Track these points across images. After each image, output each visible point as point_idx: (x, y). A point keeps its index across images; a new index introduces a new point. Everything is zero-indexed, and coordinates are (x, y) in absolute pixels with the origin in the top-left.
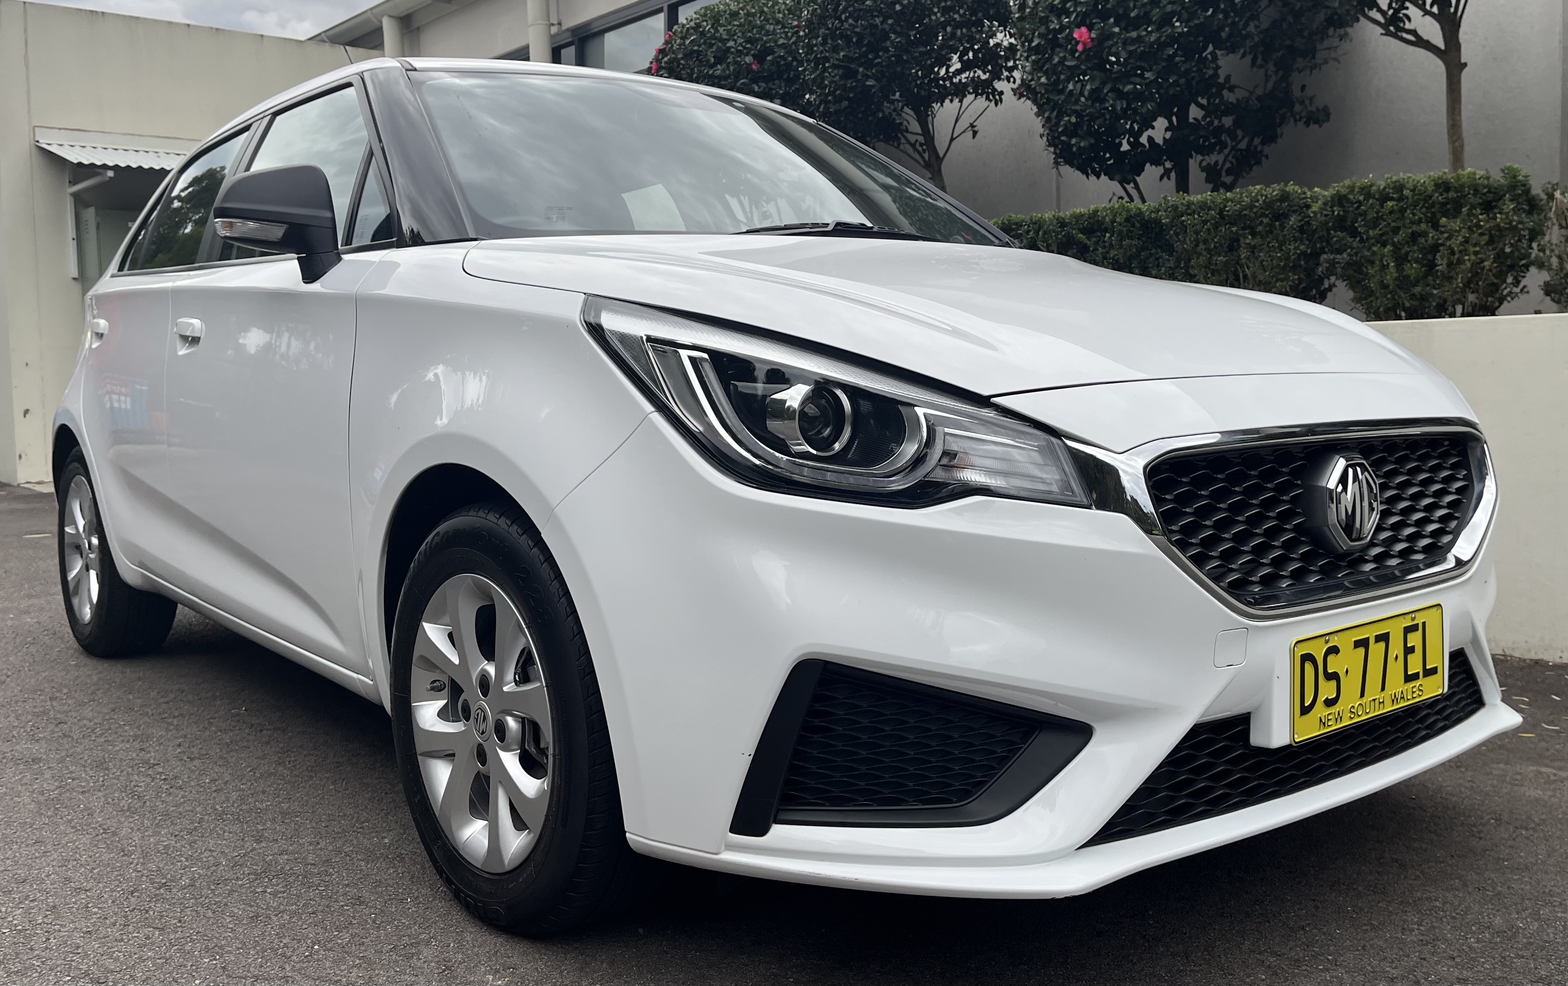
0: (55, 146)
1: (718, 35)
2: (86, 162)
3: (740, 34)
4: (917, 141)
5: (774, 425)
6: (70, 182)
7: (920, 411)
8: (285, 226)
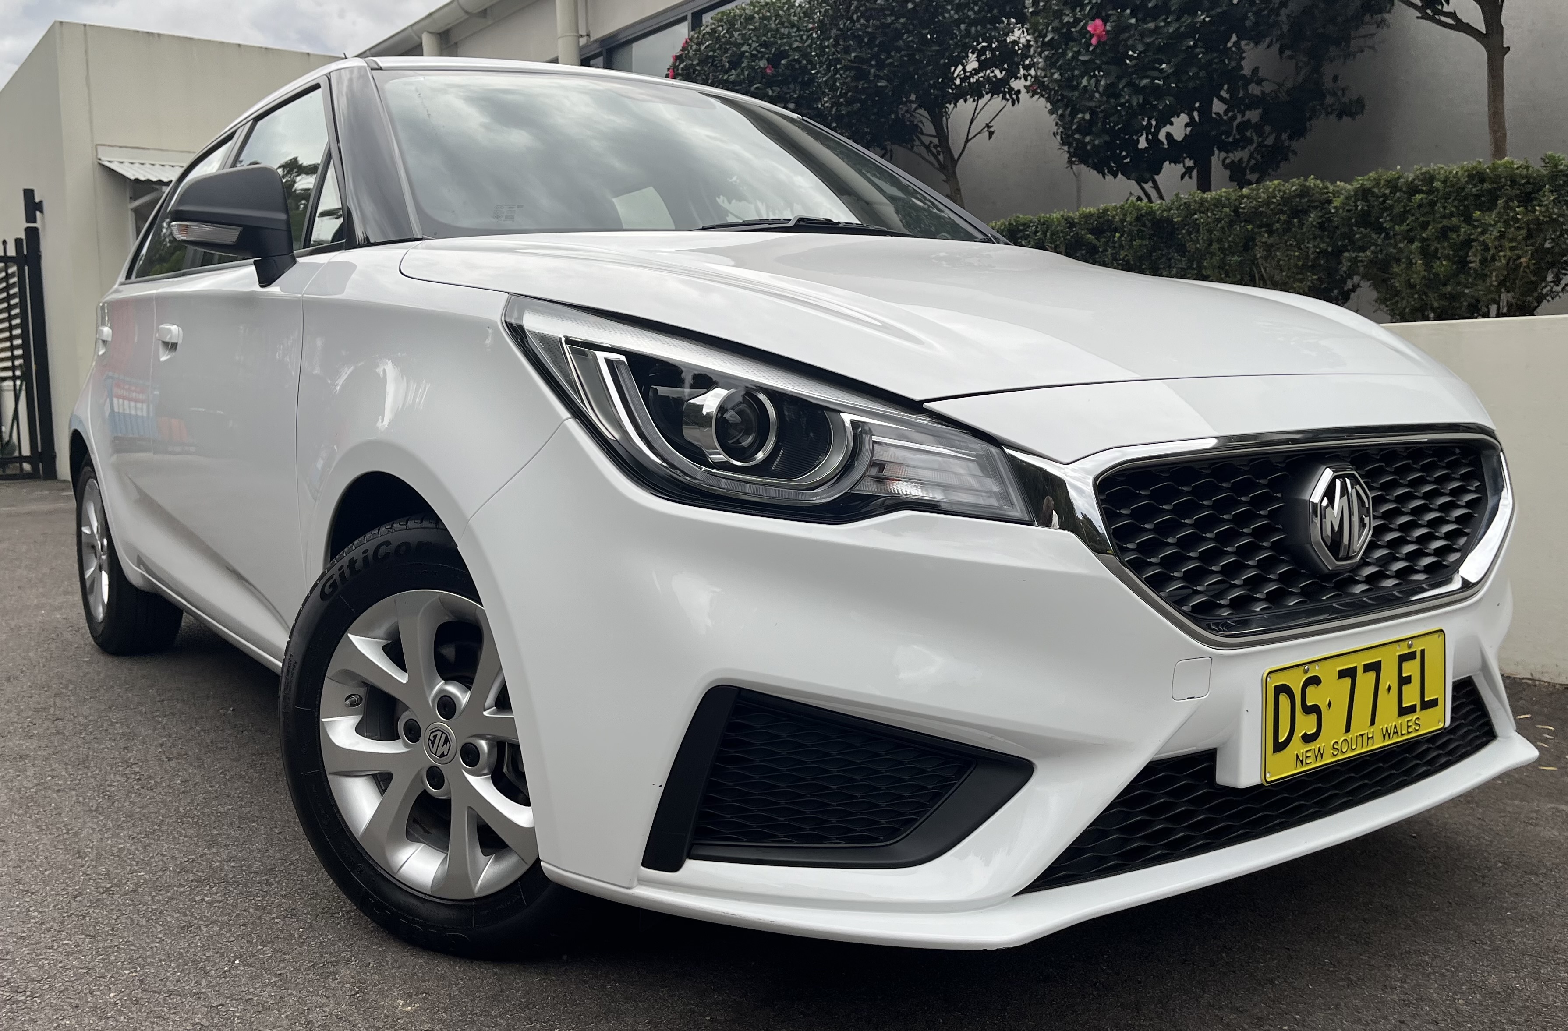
0: (116, 163)
1: (733, 39)
2: (142, 178)
3: (754, 39)
4: (931, 142)
5: (691, 434)
6: (131, 198)
7: (847, 418)
8: (240, 229)
